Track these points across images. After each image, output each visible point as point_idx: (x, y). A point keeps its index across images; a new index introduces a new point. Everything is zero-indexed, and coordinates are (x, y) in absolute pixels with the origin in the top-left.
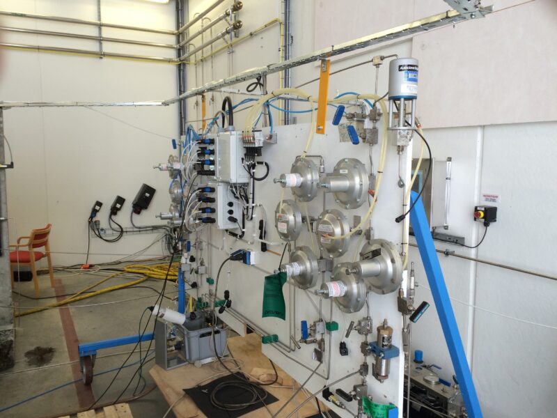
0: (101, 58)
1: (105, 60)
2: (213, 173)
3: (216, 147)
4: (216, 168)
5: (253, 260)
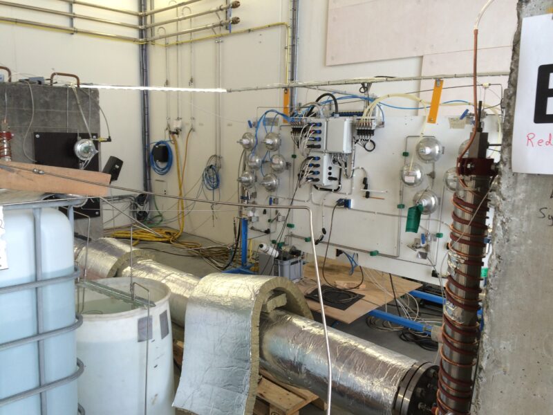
0: (72, 34)
1: (76, 36)
2: (319, 147)
3: (323, 129)
4: (323, 143)
5: (352, 205)
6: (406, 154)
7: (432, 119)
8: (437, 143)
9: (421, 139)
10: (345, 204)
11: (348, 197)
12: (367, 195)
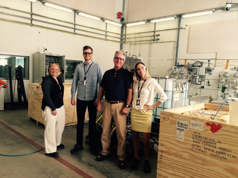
0: (106, 41)
2: (197, 74)
3: (198, 70)
4: (198, 73)
5: (205, 88)
6: (220, 76)
7: (226, 68)
8: (228, 73)
9: (224, 73)
10: (203, 87)
11: (203, 86)
12: (209, 85)
